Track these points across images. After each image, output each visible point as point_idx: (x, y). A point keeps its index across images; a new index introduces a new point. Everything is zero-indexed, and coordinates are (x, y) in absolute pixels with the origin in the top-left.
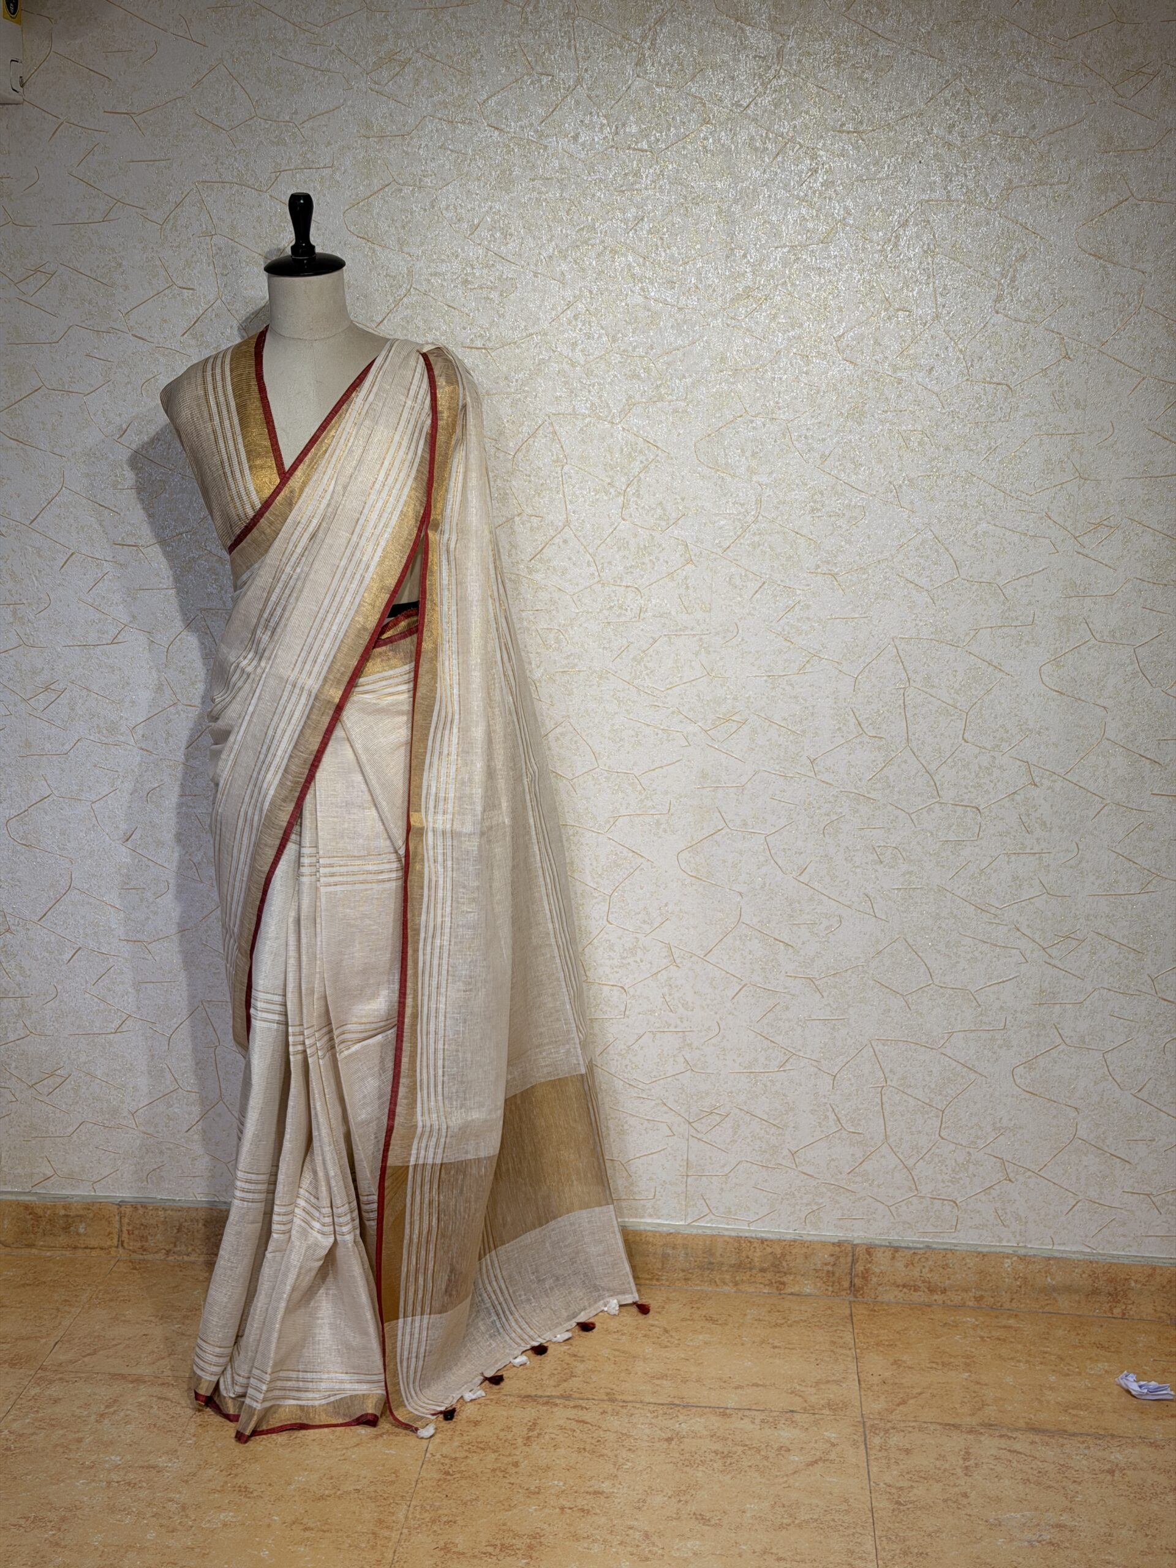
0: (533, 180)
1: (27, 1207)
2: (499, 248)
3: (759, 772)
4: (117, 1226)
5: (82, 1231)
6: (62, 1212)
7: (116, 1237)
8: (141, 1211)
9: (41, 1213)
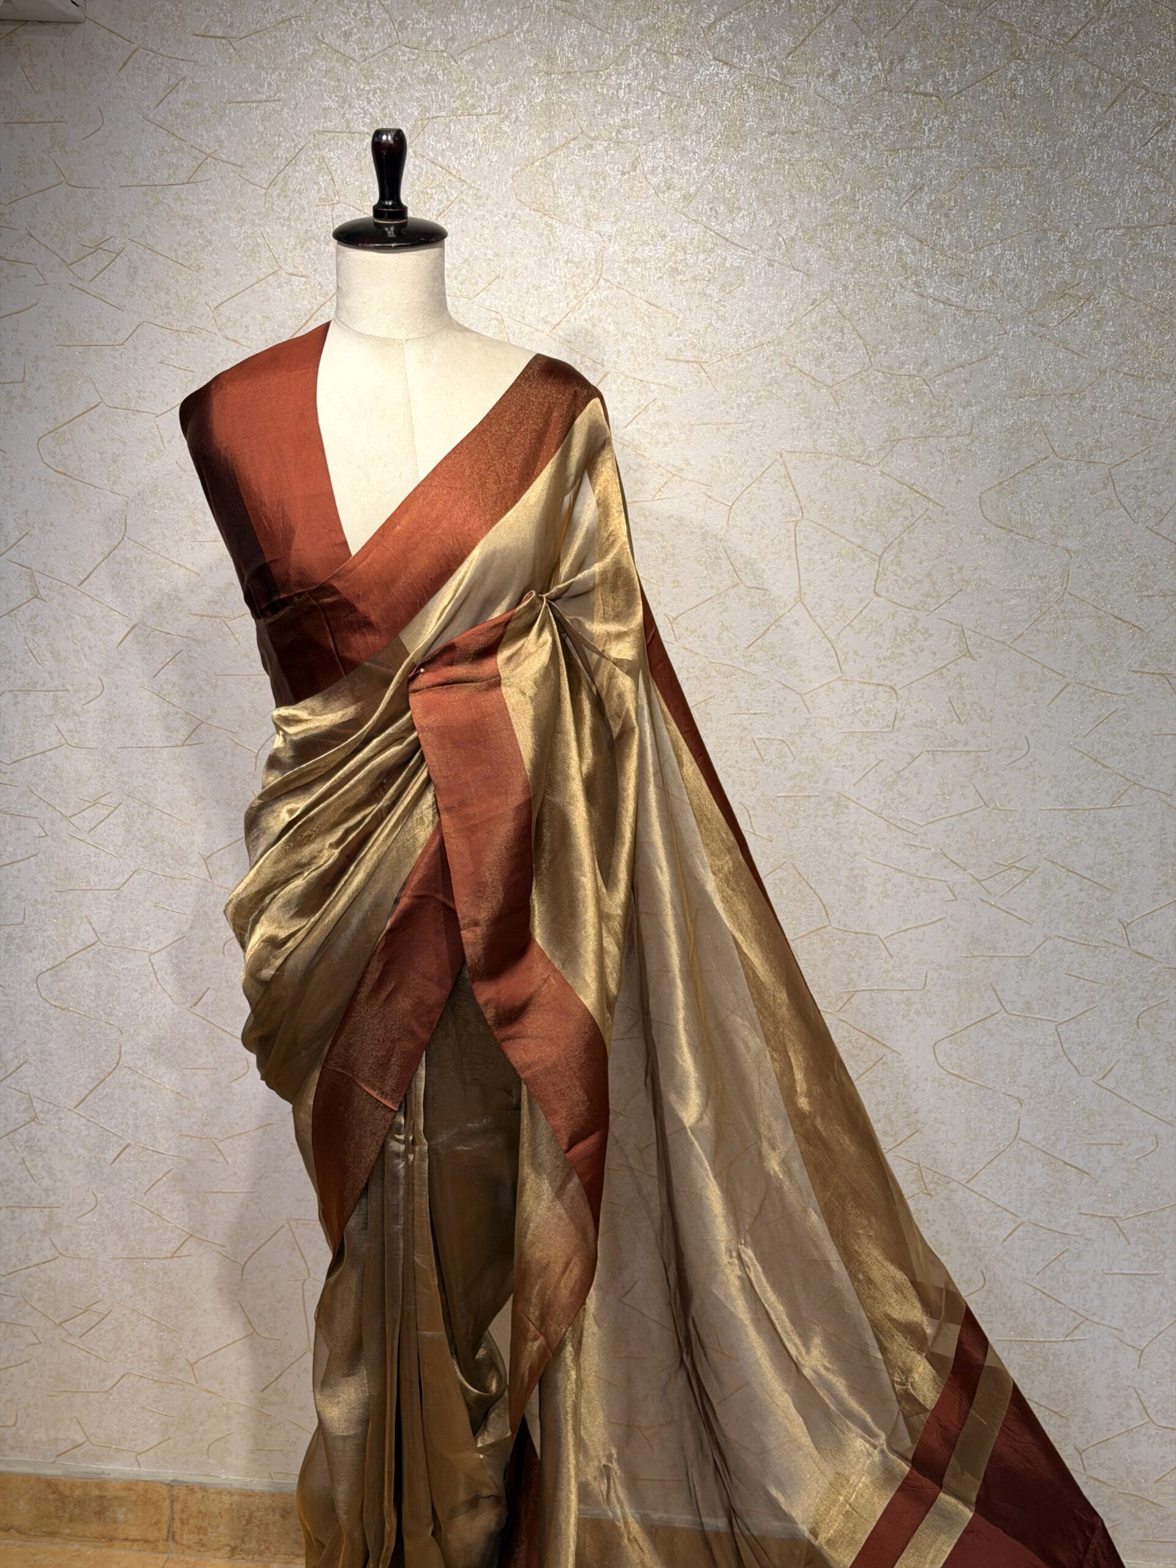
0: (772, 134)
1: (50, 1484)
2: (724, 226)
3: (1050, 938)
4: (168, 1513)
5: (121, 1517)
6: (96, 1492)
7: (165, 1527)
8: (199, 1495)
9: (68, 1493)
